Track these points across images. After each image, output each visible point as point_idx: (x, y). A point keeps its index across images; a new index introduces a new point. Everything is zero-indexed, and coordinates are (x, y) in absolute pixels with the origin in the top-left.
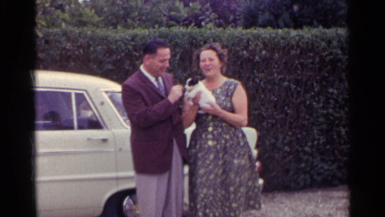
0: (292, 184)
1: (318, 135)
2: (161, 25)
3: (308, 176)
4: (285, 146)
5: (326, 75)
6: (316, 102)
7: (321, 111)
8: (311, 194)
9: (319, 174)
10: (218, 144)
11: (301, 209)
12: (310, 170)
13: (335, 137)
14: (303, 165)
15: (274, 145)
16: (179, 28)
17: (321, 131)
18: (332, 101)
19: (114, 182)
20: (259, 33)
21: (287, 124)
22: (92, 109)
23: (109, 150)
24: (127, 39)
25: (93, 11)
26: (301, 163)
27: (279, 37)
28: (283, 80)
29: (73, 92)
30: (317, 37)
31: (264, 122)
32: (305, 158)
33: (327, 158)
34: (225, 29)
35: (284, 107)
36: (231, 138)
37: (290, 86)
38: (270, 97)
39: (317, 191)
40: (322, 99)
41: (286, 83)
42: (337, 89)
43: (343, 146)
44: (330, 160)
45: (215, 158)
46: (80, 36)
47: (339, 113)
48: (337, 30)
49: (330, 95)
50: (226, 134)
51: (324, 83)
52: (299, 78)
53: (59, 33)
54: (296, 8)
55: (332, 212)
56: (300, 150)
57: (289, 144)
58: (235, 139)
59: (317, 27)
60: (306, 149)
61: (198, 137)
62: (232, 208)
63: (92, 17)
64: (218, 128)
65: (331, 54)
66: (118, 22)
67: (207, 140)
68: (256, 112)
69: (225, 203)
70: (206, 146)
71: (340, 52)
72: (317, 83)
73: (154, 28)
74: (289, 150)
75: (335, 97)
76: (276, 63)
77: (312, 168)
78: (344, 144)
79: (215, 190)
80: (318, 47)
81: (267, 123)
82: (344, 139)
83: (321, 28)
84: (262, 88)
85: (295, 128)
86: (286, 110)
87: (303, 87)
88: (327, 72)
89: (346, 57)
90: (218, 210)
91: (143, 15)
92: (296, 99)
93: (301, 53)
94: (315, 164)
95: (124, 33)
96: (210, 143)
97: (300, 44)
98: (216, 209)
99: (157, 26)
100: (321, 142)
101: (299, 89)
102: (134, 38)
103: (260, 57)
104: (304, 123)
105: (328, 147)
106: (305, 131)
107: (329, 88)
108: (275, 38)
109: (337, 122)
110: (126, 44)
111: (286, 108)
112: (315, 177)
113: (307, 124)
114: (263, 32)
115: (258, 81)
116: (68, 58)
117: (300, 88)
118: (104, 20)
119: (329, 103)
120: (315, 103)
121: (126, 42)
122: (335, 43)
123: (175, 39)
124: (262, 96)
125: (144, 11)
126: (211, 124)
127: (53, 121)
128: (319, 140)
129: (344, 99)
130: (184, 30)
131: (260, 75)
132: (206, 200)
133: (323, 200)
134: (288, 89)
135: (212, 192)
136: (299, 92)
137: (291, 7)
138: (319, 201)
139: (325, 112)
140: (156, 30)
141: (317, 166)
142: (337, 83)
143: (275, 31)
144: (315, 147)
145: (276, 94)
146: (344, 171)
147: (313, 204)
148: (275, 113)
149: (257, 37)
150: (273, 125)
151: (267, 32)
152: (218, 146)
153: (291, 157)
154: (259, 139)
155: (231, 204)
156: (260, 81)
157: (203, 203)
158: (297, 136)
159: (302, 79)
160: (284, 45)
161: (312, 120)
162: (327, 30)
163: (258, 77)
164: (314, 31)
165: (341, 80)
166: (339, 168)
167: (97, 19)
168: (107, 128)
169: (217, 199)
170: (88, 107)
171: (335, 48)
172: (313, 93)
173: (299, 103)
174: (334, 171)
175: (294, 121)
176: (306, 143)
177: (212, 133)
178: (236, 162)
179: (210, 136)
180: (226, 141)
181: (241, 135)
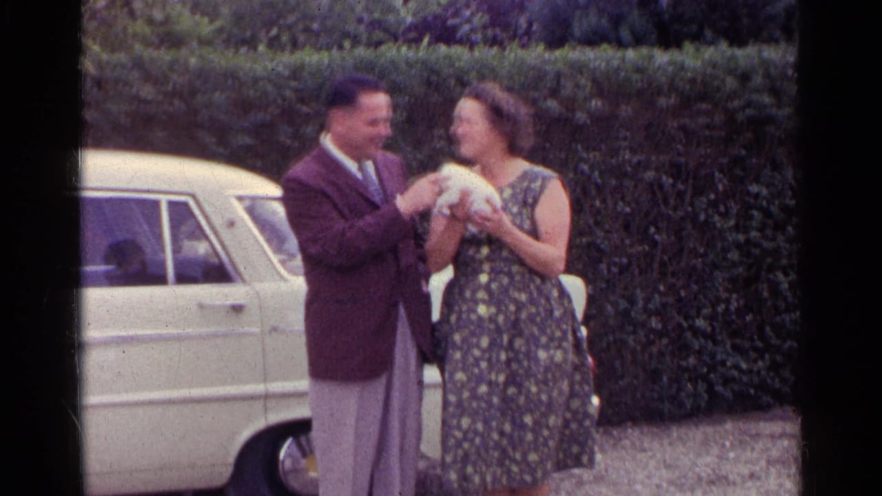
0: (667, 407)
1: (727, 290)
2: (356, 41)
3: (702, 387)
4: (650, 317)
5: (743, 152)
6: (720, 214)
7: (731, 237)
8: (709, 430)
9: (727, 381)
10: (499, 311)
11: (685, 461)
12: (708, 373)
13: (766, 294)
14: (692, 360)
15: (626, 314)
16: (399, 48)
17: (733, 280)
18: (755, 213)
19: (259, 405)
20: (584, 59)
21: (656, 266)
22: (207, 238)
23: (247, 329)
24: (279, 75)
26: (688, 356)
27: (629, 66)
28: (644, 166)
29: (164, 199)
30: (714, 66)
31: (601, 261)
32: (697, 343)
33: (747, 344)
34: (504, 49)
35: (646, 230)
36: (532, 301)
37: (660, 178)
38: (615, 205)
39: (721, 422)
40: (735, 208)
42: (768, 186)
43: (783, 316)
44: (756, 349)
45: (493, 344)
46: (172, 69)
47: (774, 239)
48: (760, 52)
49: (752, 201)
50: (519, 290)
51: (738, 172)
52: (682, 160)
53: (125, 63)
55: (756, 469)
56: (685, 325)
57: (660, 313)
58: (543, 301)
59: (712, 43)
60: (700, 323)
61: (457, 297)
62: (528, 464)
64: (501, 276)
65: (749, 104)
67: (476, 302)
68: (584, 240)
69: (511, 453)
70: (473, 317)
71: (769, 100)
72: (721, 171)
73: (341, 47)
74: (660, 326)
75: (764, 203)
77: (712, 368)
78: (787, 310)
79: (486, 423)
80: (718, 89)
81: (610, 264)
82: (785, 299)
83: (724, 45)
84: (596, 184)
85: (673, 274)
86: (653, 235)
87: (691, 181)
88: (745, 147)
89: (787, 111)
90: (491, 470)
91: (313, 19)
92: (675, 209)
94: (719, 357)
95: (272, 60)
96: (482, 310)
97: (678, 82)
98: (488, 466)
100: (734, 306)
101: (681, 186)
102: (296, 72)
104: (693, 263)
105: (749, 318)
106: (697, 283)
107: (751, 184)
108: (618, 69)
109: (769, 260)
110: (278, 87)
111: (652, 230)
112: (719, 388)
113: (699, 266)
114: (592, 56)
115: (585, 167)
116: (149, 121)
117: (682, 183)
119: (751, 217)
120: (717, 218)
121: (277, 81)
122: (758, 80)
123: (390, 73)
124: (598, 203)
126: (486, 267)
127: (119, 265)
128: (728, 301)
129: (785, 209)
130: (411, 53)
131: (591, 155)
132: (466, 445)
133: (737, 443)
134: (656, 188)
135: (480, 426)
136: (681, 194)
138: (728, 444)
139: (741, 238)
140: (344, 53)
141: (723, 362)
142: (767, 171)
143: (620, 53)
144: (720, 318)
145: (628, 198)
146: (787, 373)
147: (715, 450)
148: (627, 241)
149: (578, 68)
150: (623, 270)
151: (601, 57)
152: (501, 319)
153: (665, 341)
154: (591, 300)
155: (525, 455)
156: (592, 168)
157: (460, 452)
158: (679, 294)
159: (687, 164)
160: (640, 85)
161: (712, 256)
162: (739, 53)
163: (586, 161)
164: (709, 53)
165: (776, 166)
166: (774, 367)
168: (243, 281)
169: (491, 443)
170: (198, 233)
171: (757, 91)
172: (712, 196)
173: (682, 219)
174: (763, 373)
175: (670, 259)
176: (699, 310)
177: (487, 288)
178: (542, 354)
179: (481, 295)
180: (520, 306)
181: (555, 293)
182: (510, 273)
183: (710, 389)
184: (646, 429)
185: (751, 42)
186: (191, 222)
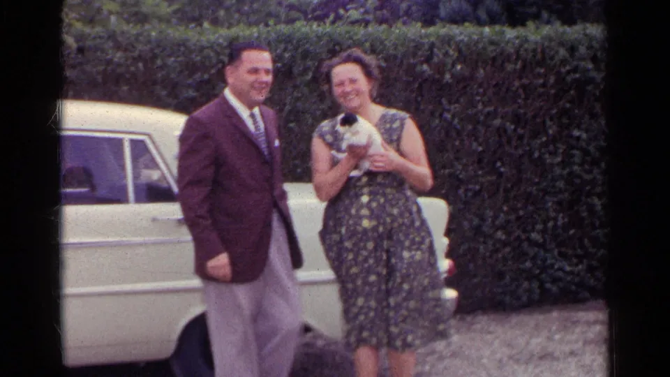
0: (507, 299)
1: (555, 210)
2: (278, 20)
3: (535, 285)
4: (496, 231)
5: (568, 105)
6: (550, 153)
7: (559, 171)
9: (555, 280)
10: (379, 224)
12: (540, 274)
13: (585, 214)
14: (528, 264)
15: (478, 228)
16: (311, 25)
17: (560, 203)
18: (577, 153)
20: (451, 33)
21: (501, 190)
24: (219, 45)
26: (525, 261)
27: (485, 40)
28: (494, 115)
29: (127, 137)
30: (551, 39)
31: (458, 188)
32: (532, 252)
33: (570, 252)
34: (391, 26)
35: (495, 162)
36: (401, 214)
37: (505, 125)
38: (471, 144)
39: (550, 311)
40: (562, 148)
41: (497, 122)
42: (587, 131)
43: (598, 231)
44: (577, 256)
45: (375, 249)
46: (137, 39)
47: (591, 172)
48: (585, 28)
49: (574, 142)
50: (392, 207)
51: (565, 121)
52: (521, 111)
53: (102, 34)
56: (523, 237)
57: (504, 227)
58: (407, 215)
59: (550, 23)
60: (534, 236)
61: (344, 213)
63: (158, 5)
64: (378, 197)
65: (575, 70)
67: (361, 218)
68: (447, 172)
70: (359, 229)
71: (590, 66)
72: (551, 119)
73: (267, 25)
74: (504, 237)
75: (584, 145)
76: (480, 85)
77: (544, 270)
78: (600, 227)
80: (552, 58)
81: (466, 190)
82: (599, 217)
83: (557, 24)
84: (455, 128)
85: (515, 199)
86: (498, 168)
87: (528, 127)
88: (569, 102)
89: (603, 75)
92: (516, 148)
93: (524, 67)
94: (549, 262)
95: (214, 33)
96: (366, 223)
97: (522, 52)
100: (560, 223)
101: (520, 131)
103: (453, 76)
104: (529, 190)
105: (572, 232)
106: (532, 204)
107: (573, 130)
108: (477, 42)
109: (587, 188)
110: (218, 54)
111: (499, 164)
112: (548, 285)
113: (535, 192)
114: (457, 31)
115: (448, 116)
116: (118, 79)
117: (522, 129)
119: (573, 156)
120: (547, 156)
121: (219, 50)
122: (582, 50)
123: (304, 44)
124: (457, 143)
126: (366, 190)
128: (555, 219)
129: (599, 149)
130: (320, 29)
131: (452, 107)
132: (361, 317)
133: (561, 327)
135: (373, 304)
136: (521, 138)
138: (554, 328)
140: (270, 28)
141: (552, 266)
142: (586, 120)
143: (479, 29)
144: (550, 232)
145: (480, 139)
146: (599, 274)
147: (545, 333)
148: (480, 172)
149: (448, 40)
150: (476, 194)
151: (465, 32)
152: (381, 228)
153: (508, 249)
154: (452, 218)
156: (453, 116)
158: (518, 213)
159: (525, 114)
160: (494, 54)
161: (544, 185)
162: (567, 29)
163: (449, 111)
164: (546, 30)
165: (593, 116)
166: (591, 269)
171: (583, 59)
172: (544, 139)
173: (521, 156)
174: (582, 274)
175: (512, 186)
176: (534, 225)
177: (368, 205)
178: (406, 254)
179: (364, 212)
180: (394, 219)
181: (415, 209)
182: (384, 195)
183: (541, 286)
184: (492, 316)
185: (579, 21)
186: (148, 155)
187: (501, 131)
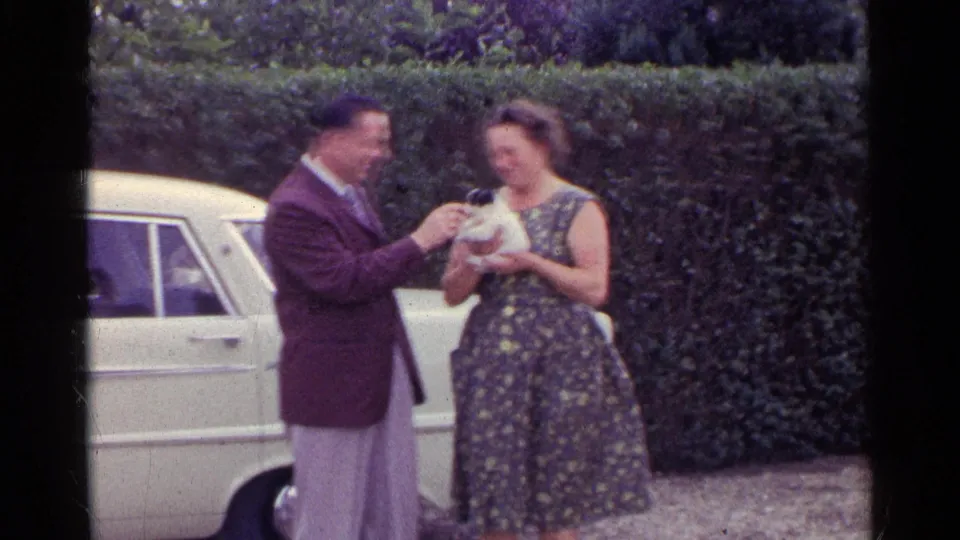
1: (766, 330)
2: (378, 57)
3: (738, 435)
4: (682, 358)
5: (787, 180)
6: (761, 247)
7: (773, 270)
8: (745, 481)
9: (767, 429)
10: (524, 348)
12: (744, 419)
13: (809, 335)
14: (727, 405)
15: (654, 355)
16: (424, 66)
17: (773, 319)
18: (800, 246)
20: (624, 78)
21: (689, 302)
23: (242, 365)
24: (293, 94)
25: (206, 23)
26: (723, 400)
27: (674, 87)
28: (677, 194)
29: (153, 223)
30: (767, 86)
31: (628, 296)
32: (731, 388)
33: (787, 388)
34: (538, 68)
35: (680, 261)
36: (559, 337)
37: (694, 207)
38: (646, 235)
39: (758, 473)
40: (776, 240)
41: (684, 202)
42: (813, 215)
43: (827, 358)
44: (797, 394)
45: (518, 382)
46: (175, 86)
47: (819, 274)
48: (817, 71)
49: (795, 232)
50: (546, 325)
51: (781, 201)
52: (719, 187)
53: (125, 78)
54: (713, 15)
55: (795, 524)
56: (721, 367)
57: (693, 353)
58: (571, 338)
59: (768, 62)
60: (737, 365)
63: (205, 38)
64: (528, 310)
65: (799, 130)
66: (269, 52)
67: (500, 337)
70: (496, 352)
71: (823, 124)
72: (762, 200)
73: (361, 65)
74: (692, 367)
75: (809, 235)
76: (662, 151)
77: (750, 413)
78: (831, 352)
79: (513, 464)
80: (769, 112)
81: (639, 300)
82: (830, 340)
83: (777, 64)
84: (626, 213)
85: (709, 312)
86: (685, 269)
87: (729, 210)
88: (791, 175)
91: (332, 34)
92: (711, 239)
93: (727, 128)
94: (756, 403)
95: (285, 78)
96: (506, 345)
97: (725, 103)
99: (367, 61)
100: (774, 346)
101: (717, 216)
102: (309, 90)
103: (625, 138)
104: (730, 298)
105: (790, 359)
106: (733, 320)
107: (793, 215)
108: (661, 90)
109: (814, 298)
110: (288, 105)
111: (685, 263)
112: (756, 436)
113: (737, 303)
114: (633, 75)
115: (614, 194)
116: (143, 140)
117: (720, 212)
118: (236, 45)
119: (793, 250)
120: (757, 251)
121: (290, 99)
122: (812, 102)
123: (413, 92)
124: (626, 233)
125: (335, 24)
126: (512, 298)
128: (766, 342)
129: (831, 241)
130: (437, 71)
131: (621, 181)
132: (491, 488)
133: (775, 495)
134: (690, 217)
135: (506, 468)
136: (717, 224)
137: (704, 12)
138: (766, 497)
140: (363, 70)
141: (761, 408)
142: (812, 200)
143: (664, 72)
144: (758, 360)
145: (660, 228)
146: (829, 420)
147: (751, 504)
148: (658, 275)
149: (617, 87)
150: (654, 305)
151: (643, 76)
152: (526, 355)
153: (697, 385)
154: (618, 339)
156: (621, 195)
157: (486, 496)
158: (713, 332)
159: (724, 192)
160: (685, 107)
161: (750, 292)
162: (791, 71)
163: (614, 186)
164: (761, 73)
165: (823, 194)
166: (817, 413)
167: (216, 43)
168: (238, 312)
170: (191, 261)
171: (809, 114)
172: (752, 227)
173: (719, 251)
174: (805, 420)
175: (705, 295)
176: (736, 350)
177: (512, 320)
178: (565, 395)
179: (506, 329)
180: (546, 343)
181: (584, 330)
182: (536, 306)
183: (747, 438)
184: (677, 480)
185: (808, 60)
186: (183, 248)
187: (690, 215)
